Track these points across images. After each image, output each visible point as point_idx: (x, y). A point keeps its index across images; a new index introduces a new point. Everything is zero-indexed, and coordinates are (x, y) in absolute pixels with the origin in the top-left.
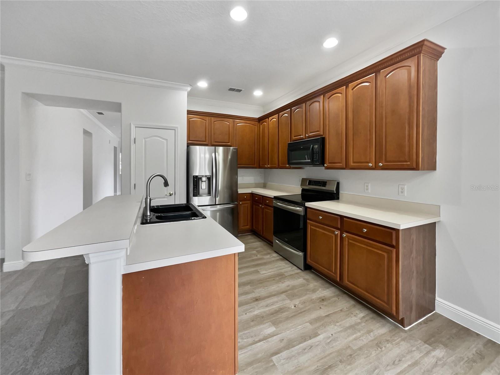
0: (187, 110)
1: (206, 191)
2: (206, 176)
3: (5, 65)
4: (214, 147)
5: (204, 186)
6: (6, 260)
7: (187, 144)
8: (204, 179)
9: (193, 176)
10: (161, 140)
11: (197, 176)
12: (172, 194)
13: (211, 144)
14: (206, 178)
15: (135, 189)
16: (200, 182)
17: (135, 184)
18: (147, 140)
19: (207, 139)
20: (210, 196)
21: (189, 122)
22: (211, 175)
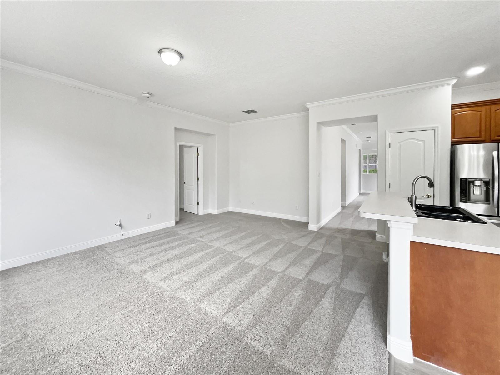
0: (452, 105)
1: (483, 197)
2: (481, 180)
3: (309, 108)
4: (497, 144)
5: (477, 191)
6: (309, 223)
7: (451, 142)
8: (478, 183)
9: (461, 179)
10: (416, 141)
11: (466, 179)
12: (431, 196)
13: (491, 139)
14: (482, 182)
15: (390, 188)
16: (472, 186)
17: (390, 184)
18: (402, 143)
19: (483, 133)
20: (489, 204)
21: (454, 118)
22: (490, 177)
